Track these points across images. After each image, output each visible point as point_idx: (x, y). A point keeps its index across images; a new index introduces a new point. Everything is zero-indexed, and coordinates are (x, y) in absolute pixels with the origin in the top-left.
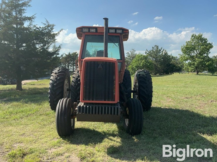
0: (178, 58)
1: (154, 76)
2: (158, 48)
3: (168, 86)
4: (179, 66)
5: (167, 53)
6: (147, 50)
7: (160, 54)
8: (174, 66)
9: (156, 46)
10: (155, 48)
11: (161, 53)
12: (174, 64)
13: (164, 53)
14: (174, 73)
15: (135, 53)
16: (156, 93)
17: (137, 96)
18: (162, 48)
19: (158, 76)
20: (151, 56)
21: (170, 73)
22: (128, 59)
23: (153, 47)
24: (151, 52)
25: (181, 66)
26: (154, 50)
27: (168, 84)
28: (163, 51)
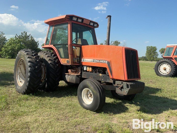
5: (34, 39)
6: (16, 35)
9: (25, 32)
10: (24, 34)
15: (4, 36)
18: (30, 35)
23: (22, 33)
24: (20, 37)
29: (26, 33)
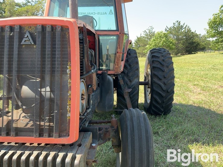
0: (201, 36)
1: (175, 57)
2: (180, 24)
3: (193, 68)
4: (203, 44)
5: (190, 29)
6: (167, 27)
7: (182, 31)
8: (198, 44)
10: (176, 24)
11: (184, 30)
12: (198, 41)
13: (186, 30)
14: (198, 52)
15: (153, 30)
16: (178, 80)
17: (149, 90)
18: (184, 24)
19: (179, 56)
20: (172, 34)
21: (193, 53)
22: (145, 38)
23: (174, 23)
24: (171, 28)
25: (205, 44)
26: (175, 26)
27: (193, 66)
28: (186, 27)
29: (180, 22)
